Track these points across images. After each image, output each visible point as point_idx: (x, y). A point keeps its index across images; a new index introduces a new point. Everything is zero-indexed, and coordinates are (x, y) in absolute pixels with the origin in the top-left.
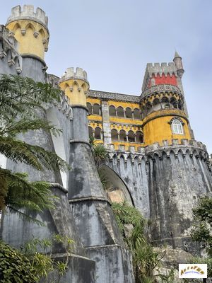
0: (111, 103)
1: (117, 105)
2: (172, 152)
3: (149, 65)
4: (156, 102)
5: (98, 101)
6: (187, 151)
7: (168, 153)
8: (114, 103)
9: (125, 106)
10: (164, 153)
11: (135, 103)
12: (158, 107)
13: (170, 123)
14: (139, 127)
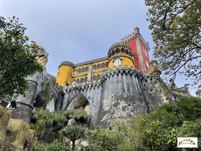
1: (97, 64)
5: (88, 65)
7: (105, 77)
8: (95, 64)
9: (101, 63)
13: (113, 62)
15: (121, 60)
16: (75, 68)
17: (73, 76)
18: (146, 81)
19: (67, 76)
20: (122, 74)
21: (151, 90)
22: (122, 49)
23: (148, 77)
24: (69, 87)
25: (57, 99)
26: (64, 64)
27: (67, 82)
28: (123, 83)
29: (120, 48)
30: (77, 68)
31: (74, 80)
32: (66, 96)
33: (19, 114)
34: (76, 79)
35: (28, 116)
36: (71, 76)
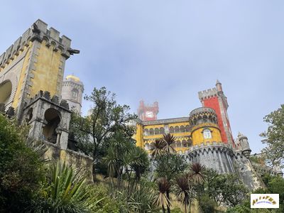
0: (170, 125)
1: (174, 125)
2: (200, 151)
3: (199, 93)
4: (200, 118)
5: (163, 126)
6: (209, 149)
7: (198, 152)
8: (172, 125)
9: (179, 125)
10: (196, 152)
11: (187, 122)
12: (200, 122)
13: (202, 132)
14: (189, 137)
15: (211, 132)
16: (145, 127)
17: (144, 138)
18: (236, 158)
20: (217, 152)
21: (242, 169)
22: (210, 116)
23: (238, 154)
28: (220, 162)
29: (208, 115)
30: (148, 128)
31: (147, 144)
34: (149, 143)
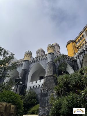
16: (76, 42)
17: (77, 47)
19: (73, 49)
24: (77, 54)
25: (73, 66)
26: (68, 44)
27: (75, 52)
30: (77, 41)
31: (79, 49)
32: (78, 61)
33: (48, 83)
34: (79, 47)
35: (54, 82)
36: (75, 47)
